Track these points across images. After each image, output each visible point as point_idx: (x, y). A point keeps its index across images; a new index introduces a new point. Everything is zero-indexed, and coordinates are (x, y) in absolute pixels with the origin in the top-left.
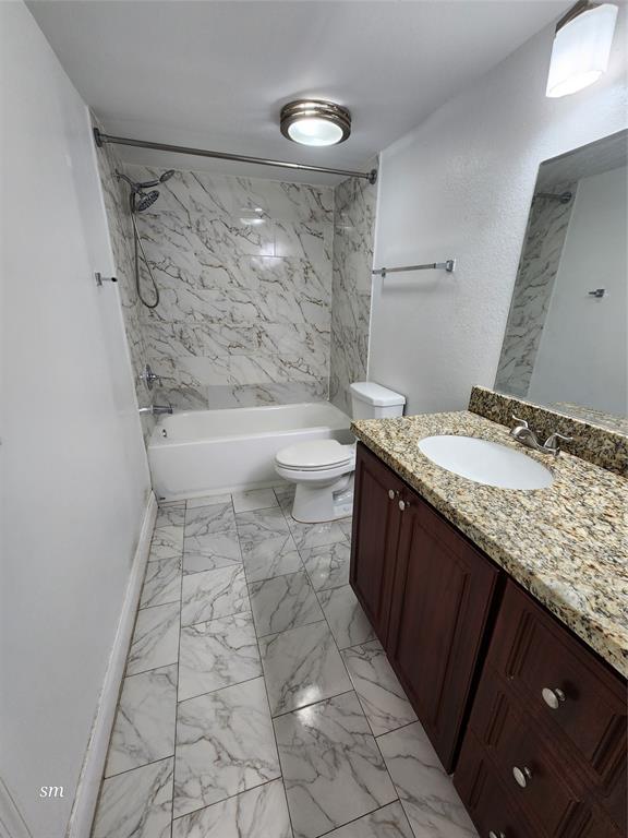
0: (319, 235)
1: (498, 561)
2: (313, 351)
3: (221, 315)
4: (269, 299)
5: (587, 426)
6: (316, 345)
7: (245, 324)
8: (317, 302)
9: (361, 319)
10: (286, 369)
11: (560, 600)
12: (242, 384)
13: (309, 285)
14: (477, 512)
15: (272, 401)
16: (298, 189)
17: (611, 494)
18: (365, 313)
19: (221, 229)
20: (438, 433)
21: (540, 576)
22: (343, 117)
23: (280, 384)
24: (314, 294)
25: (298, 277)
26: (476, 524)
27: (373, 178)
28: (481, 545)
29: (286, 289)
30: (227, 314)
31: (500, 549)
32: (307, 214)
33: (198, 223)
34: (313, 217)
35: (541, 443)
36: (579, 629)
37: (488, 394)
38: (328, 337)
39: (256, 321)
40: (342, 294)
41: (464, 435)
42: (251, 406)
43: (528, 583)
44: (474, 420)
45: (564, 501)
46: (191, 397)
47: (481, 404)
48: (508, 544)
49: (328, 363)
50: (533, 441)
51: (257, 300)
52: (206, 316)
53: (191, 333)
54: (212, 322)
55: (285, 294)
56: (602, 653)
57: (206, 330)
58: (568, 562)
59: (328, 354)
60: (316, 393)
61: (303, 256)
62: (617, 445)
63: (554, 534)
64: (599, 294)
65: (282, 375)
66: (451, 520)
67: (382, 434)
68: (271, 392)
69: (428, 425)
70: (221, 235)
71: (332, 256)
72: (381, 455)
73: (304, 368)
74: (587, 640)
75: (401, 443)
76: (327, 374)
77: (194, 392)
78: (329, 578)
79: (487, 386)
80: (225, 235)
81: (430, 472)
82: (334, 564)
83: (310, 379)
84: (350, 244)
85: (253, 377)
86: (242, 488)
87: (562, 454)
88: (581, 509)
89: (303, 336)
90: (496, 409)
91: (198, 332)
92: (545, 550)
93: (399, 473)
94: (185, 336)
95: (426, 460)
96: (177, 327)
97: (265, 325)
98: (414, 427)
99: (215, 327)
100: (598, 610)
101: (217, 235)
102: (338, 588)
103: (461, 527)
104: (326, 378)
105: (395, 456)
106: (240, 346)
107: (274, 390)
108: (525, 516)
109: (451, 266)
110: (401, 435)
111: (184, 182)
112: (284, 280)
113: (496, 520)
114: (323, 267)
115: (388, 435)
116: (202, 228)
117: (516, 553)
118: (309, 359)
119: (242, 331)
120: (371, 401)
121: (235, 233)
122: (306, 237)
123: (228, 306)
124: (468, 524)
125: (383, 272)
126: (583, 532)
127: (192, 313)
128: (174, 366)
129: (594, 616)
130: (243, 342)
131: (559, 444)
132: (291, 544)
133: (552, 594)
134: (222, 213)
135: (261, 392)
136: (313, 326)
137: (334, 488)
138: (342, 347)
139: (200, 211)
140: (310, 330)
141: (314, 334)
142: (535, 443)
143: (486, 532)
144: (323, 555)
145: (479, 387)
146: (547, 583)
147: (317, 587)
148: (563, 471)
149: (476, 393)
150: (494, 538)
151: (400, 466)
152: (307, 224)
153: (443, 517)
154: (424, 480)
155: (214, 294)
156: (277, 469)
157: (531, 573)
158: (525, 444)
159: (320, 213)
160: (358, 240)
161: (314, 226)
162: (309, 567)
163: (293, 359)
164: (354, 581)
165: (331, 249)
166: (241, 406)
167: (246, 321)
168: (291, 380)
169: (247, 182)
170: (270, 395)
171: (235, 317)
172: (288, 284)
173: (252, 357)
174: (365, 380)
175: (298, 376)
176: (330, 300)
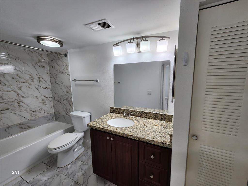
0: (43, 67)
1: (138, 139)
2: (46, 105)
4: (23, 89)
5: (134, 110)
6: (47, 102)
7: (10, 100)
8: (46, 88)
9: (68, 93)
10: (35, 113)
11: (149, 140)
12: (10, 125)
13: (41, 83)
14: (130, 133)
15: (29, 128)
16: (32, 52)
17: (142, 121)
18: (69, 91)
20: (109, 120)
21: (145, 138)
23: (32, 120)
24: (44, 85)
25: (36, 81)
26: (132, 135)
27: (66, 55)
28: (134, 138)
29: (31, 85)
31: (137, 137)
32: (37, 60)
34: (40, 61)
35: (128, 115)
36: (153, 143)
37: (114, 108)
38: (52, 99)
39: (16, 98)
40: (57, 85)
41: (114, 118)
42: (18, 133)
43: (144, 140)
44: (113, 114)
45: (138, 125)
47: (113, 110)
48: (138, 136)
49: (53, 107)
50: (127, 116)
51: (17, 90)
55: (30, 86)
56: (156, 144)
58: (146, 134)
59: (52, 105)
60: (49, 119)
61: (37, 73)
62: (139, 113)
63: (141, 131)
64: (119, 83)
65: (33, 116)
66: (126, 137)
67: (98, 125)
68: (27, 124)
69: (106, 119)
71: (49, 73)
72: (102, 130)
73: (43, 112)
74: (154, 144)
75: (105, 125)
76: (53, 111)
78: (84, 177)
79: (113, 107)
81: (116, 129)
82: (83, 172)
83: (46, 115)
84: (59, 72)
85: (17, 120)
86: (26, 170)
87: (132, 117)
88: (141, 125)
89: (40, 100)
90: (116, 111)
92: (142, 134)
93: (109, 132)
95: (113, 127)
97: (22, 99)
98: (103, 120)
100: (153, 139)
102: (88, 178)
103: (129, 137)
104: (53, 113)
105: (106, 128)
106: (8, 109)
107: (30, 123)
108: (136, 130)
109: (98, 80)
110: (102, 123)
112: (30, 81)
113: (133, 132)
114: (47, 77)
115: (99, 124)
117: (140, 136)
118: (45, 108)
119: (9, 103)
120: (81, 116)
122: (37, 67)
124: (130, 136)
125: (75, 80)
126: (144, 129)
129: (154, 139)
130: (10, 107)
131: (131, 115)
132: (63, 176)
133: (148, 140)
135: (22, 126)
136: (45, 96)
137: (73, 149)
138: (59, 102)
140: (44, 98)
141: (45, 99)
142: (128, 116)
143: (134, 135)
144: (78, 172)
145: (111, 107)
146: (147, 138)
147: (81, 183)
148: (134, 120)
149: (111, 108)
150: (136, 136)
151: (109, 130)
153: (124, 137)
154: (117, 131)
156: (50, 152)
157: (144, 138)
158: (125, 117)
160: (62, 70)
161: (40, 64)
162: (75, 179)
163: (37, 109)
164: (95, 172)
165: (48, 71)
166: (12, 135)
167: (11, 98)
168: (37, 117)
169: (6, 47)
170: (27, 126)
171: (4, 98)
172: (32, 83)
173: (15, 112)
174: (73, 111)
175: (39, 115)
176: (50, 87)
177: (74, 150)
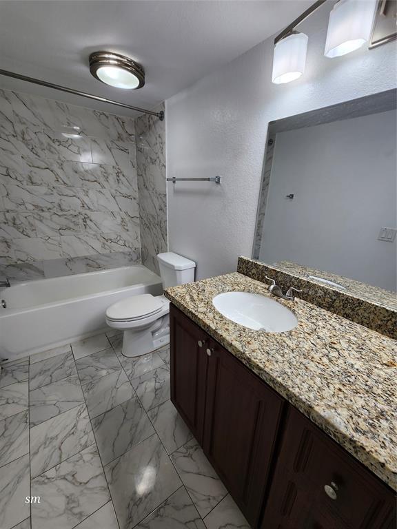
0: (125, 150)
1: (285, 397)
2: (127, 230)
3: (50, 206)
4: (91, 193)
5: (308, 282)
6: (129, 226)
8: (128, 197)
9: (161, 209)
10: (108, 243)
11: (333, 426)
12: (72, 257)
13: (120, 185)
14: (263, 357)
15: (99, 267)
16: (107, 117)
17: (329, 326)
18: (163, 206)
19: (45, 140)
20: (223, 291)
21: (316, 408)
22: (138, 70)
23: (103, 255)
24: (125, 191)
25: (112, 179)
26: (266, 369)
27: (161, 116)
28: (271, 385)
29: (103, 187)
30: (56, 205)
31: (285, 389)
32: (115, 135)
33: (23, 133)
34: (120, 137)
35: (284, 293)
36: (348, 446)
37: (249, 262)
38: (138, 221)
39: (81, 210)
40: (146, 192)
41: (239, 291)
42: (82, 272)
43: (309, 413)
44: (242, 278)
45: (309, 337)
46: (28, 270)
47: (245, 268)
48: (290, 383)
49: (139, 238)
50: (280, 292)
51: (81, 195)
52: (36, 206)
53: (24, 220)
54: (43, 211)
55: (102, 190)
56: (366, 464)
57: (38, 217)
58: (327, 389)
59: (138, 232)
60: (132, 259)
61: (115, 165)
62: (325, 293)
63: (312, 366)
64: (291, 197)
65: (105, 249)
66: (248, 365)
67: (188, 298)
68: (97, 261)
69: (216, 286)
70: (46, 145)
71: (136, 166)
72: (190, 315)
73: (122, 243)
74: (354, 455)
75: (202, 304)
76: (139, 245)
77: (30, 266)
78: (155, 397)
79: (247, 257)
80: (49, 144)
81: (226, 326)
82: (158, 385)
83: (127, 250)
84: (149, 160)
85: (82, 251)
86: (78, 338)
87: (296, 299)
88: (318, 341)
89: (119, 220)
90: (254, 271)
91: (31, 219)
92: (311, 382)
93: (205, 329)
94: (18, 222)
95: (221, 317)
96: (9, 216)
97: (88, 212)
98: (208, 289)
99: (46, 214)
100: (356, 430)
101: (42, 144)
102: (162, 404)
103: (256, 371)
104: (138, 248)
105: (201, 316)
106: (69, 228)
107: (100, 259)
108: (292, 355)
109: (219, 179)
110: (201, 297)
111: (6, 99)
112: (102, 180)
113: (277, 362)
114: (131, 173)
115: (192, 298)
116: (27, 137)
117: (296, 391)
118: (125, 236)
119: (70, 217)
120: (173, 266)
121: (58, 143)
122: (116, 151)
123: (56, 198)
124: (260, 369)
125: (174, 180)
126: (325, 360)
127: (23, 204)
128: (9, 246)
130: (72, 225)
131: (295, 294)
132: (124, 377)
133: (327, 422)
134: (44, 127)
135: (90, 262)
136: (126, 213)
137: (152, 329)
138: (148, 228)
139: (24, 123)
140: (124, 216)
141: (127, 219)
142: (281, 294)
143: (274, 375)
144: (149, 380)
145: (242, 257)
146: (322, 414)
147: (146, 407)
148: (300, 312)
149: (241, 261)
150: (280, 380)
151: (205, 324)
152: (117, 143)
153: (241, 362)
154: (224, 335)
155: (43, 189)
157: (311, 407)
158: (275, 294)
159: (125, 135)
160: (154, 157)
161: (120, 143)
162: (139, 393)
163: (113, 237)
164: (174, 398)
165: (135, 160)
166: (74, 274)
167: (72, 210)
168: (112, 251)
169: (65, 106)
170: (97, 263)
171: (63, 207)
172: (105, 184)
173: (80, 237)
174: (166, 251)
175: (118, 248)
176: (137, 195)
177: (153, 333)
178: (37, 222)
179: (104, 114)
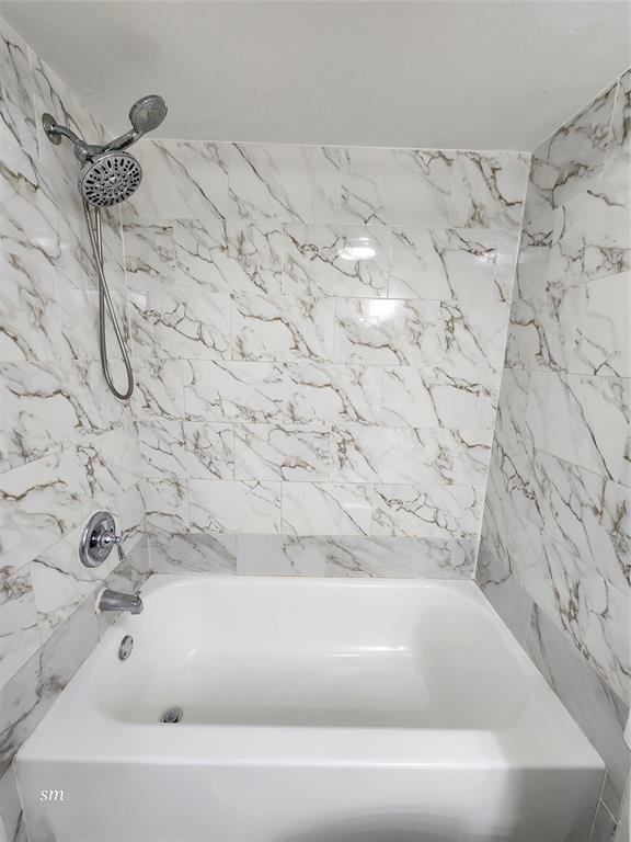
2: (450, 482)
3: (272, 409)
4: (369, 378)
6: (458, 471)
7: (317, 426)
8: (468, 388)
10: (392, 512)
12: (300, 534)
13: (453, 354)
15: (357, 569)
16: (449, 162)
19: (283, 248)
23: (374, 539)
24: (465, 372)
25: (431, 339)
29: (404, 361)
30: (284, 407)
32: (465, 211)
33: (241, 241)
34: (477, 217)
38: (486, 457)
39: (338, 421)
42: (316, 575)
46: (206, 549)
49: (481, 506)
51: (345, 382)
52: (243, 409)
53: (214, 438)
54: (254, 419)
55: (400, 370)
57: (242, 433)
59: (482, 490)
60: (447, 562)
61: (447, 297)
65: (381, 524)
68: (355, 554)
70: (283, 259)
71: (510, 297)
73: (428, 514)
76: (476, 527)
77: (211, 542)
80: (291, 260)
83: (438, 534)
85: (321, 522)
89: (431, 451)
91: (228, 437)
94: (203, 443)
96: (190, 428)
99: (260, 429)
101: (276, 259)
104: (473, 535)
106: (303, 465)
107: (364, 550)
111: (221, 163)
112: (403, 343)
114: (491, 321)
116: (248, 247)
119: (310, 438)
121: (311, 254)
122: (456, 258)
123: (285, 392)
127: (218, 403)
128: (180, 493)
130: (310, 458)
134: (286, 217)
135: (338, 553)
136: (455, 433)
138: (531, 496)
139: (247, 216)
140: (448, 441)
141: (455, 449)
155: (262, 369)
159: (491, 206)
161: (474, 235)
163: (407, 495)
165: (511, 281)
166: (298, 574)
167: (319, 419)
168: (398, 533)
169: (343, 156)
170: (354, 559)
171: (298, 413)
172: (410, 351)
173: (324, 487)
175: (413, 526)
176: (495, 383)
178: (240, 445)
179: (441, 155)
